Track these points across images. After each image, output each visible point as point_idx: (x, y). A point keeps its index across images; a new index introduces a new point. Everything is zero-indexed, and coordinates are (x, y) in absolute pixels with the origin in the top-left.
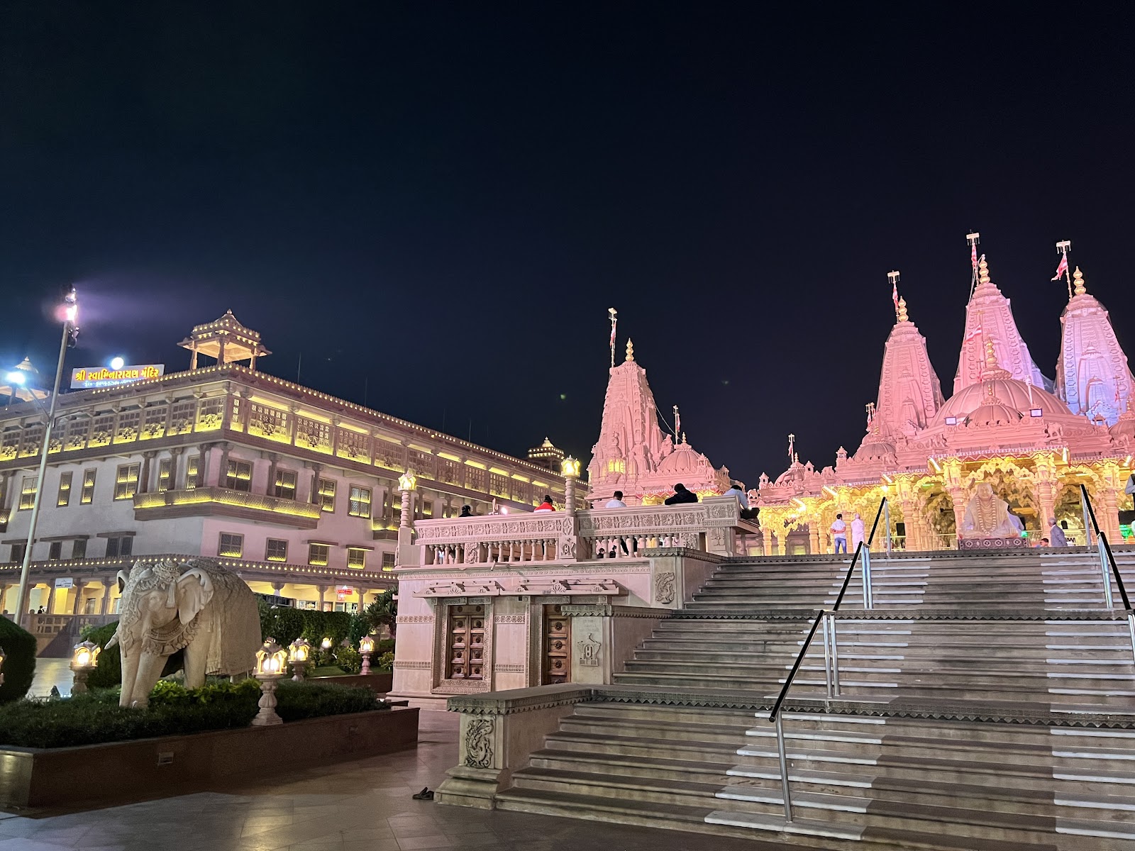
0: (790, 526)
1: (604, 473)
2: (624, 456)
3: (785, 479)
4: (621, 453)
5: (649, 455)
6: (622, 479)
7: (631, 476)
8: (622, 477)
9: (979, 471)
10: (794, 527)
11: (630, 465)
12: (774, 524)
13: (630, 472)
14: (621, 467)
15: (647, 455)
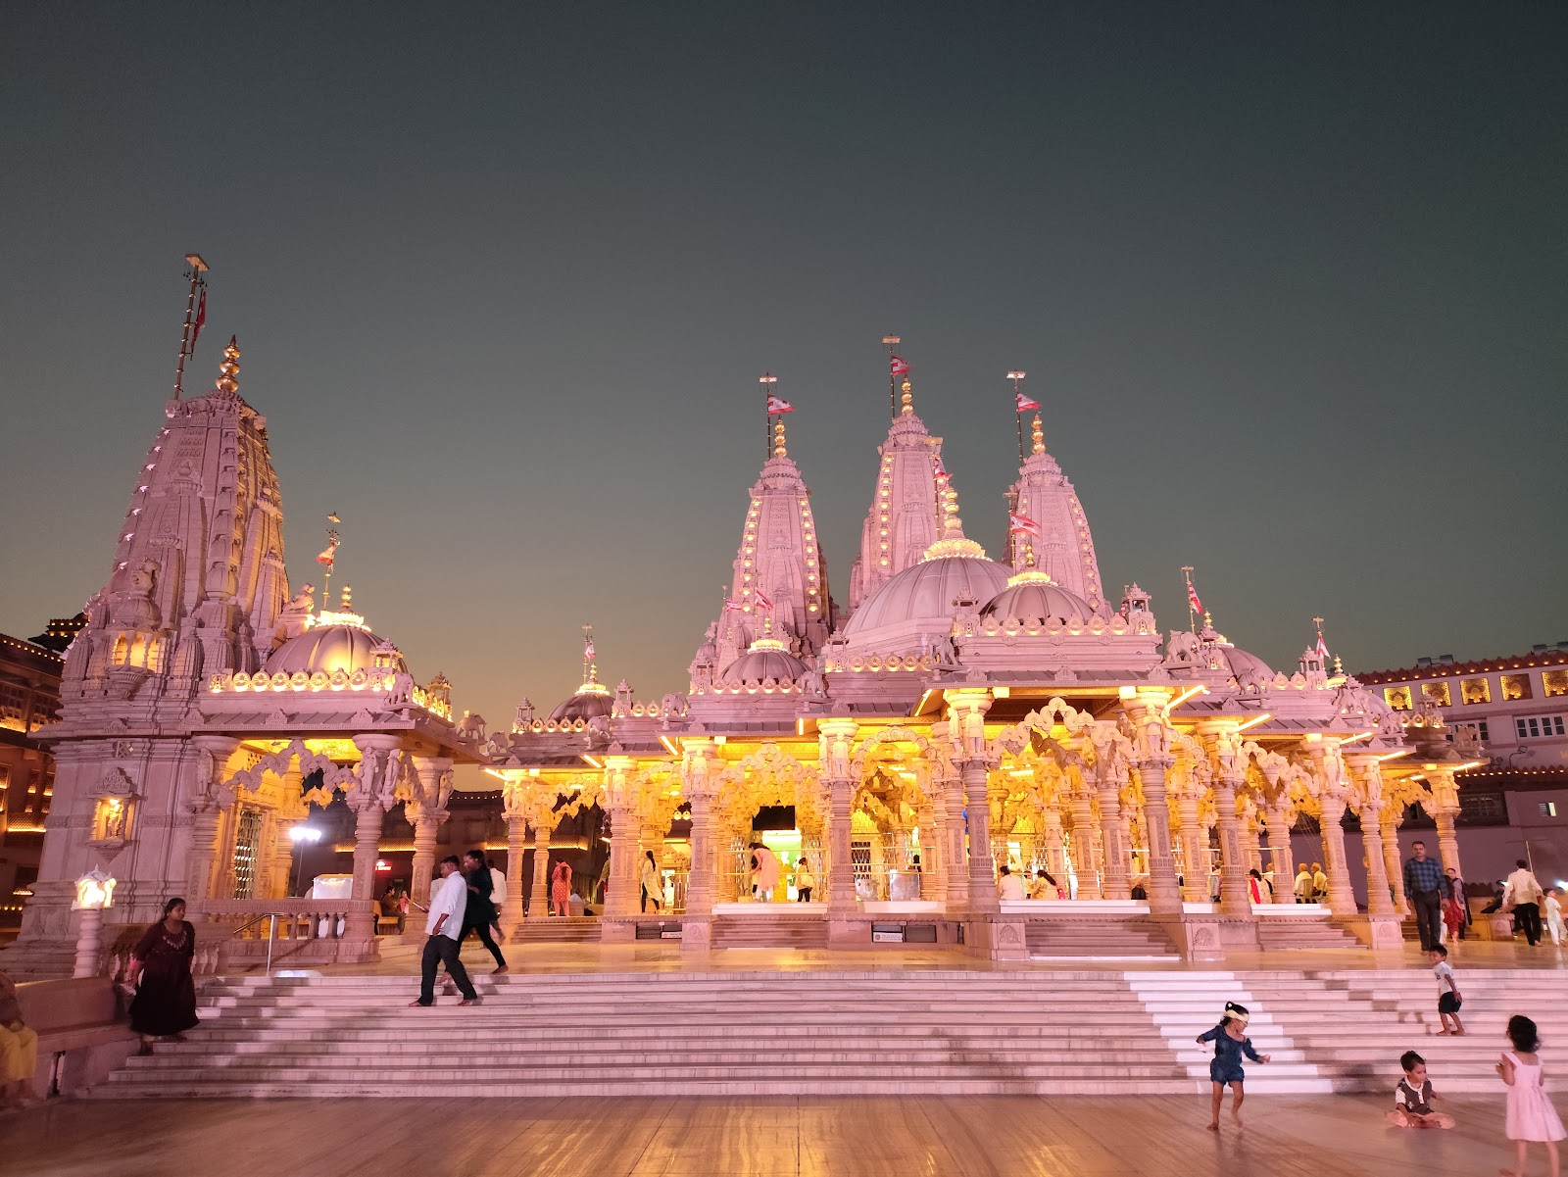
0: (565, 808)
1: (97, 668)
2: (166, 624)
3: (568, 713)
4: (159, 618)
5: (242, 629)
6: (149, 689)
7: (177, 681)
8: (150, 682)
9: (1044, 709)
10: (572, 810)
11: (182, 653)
12: (534, 808)
13: (177, 671)
14: (152, 654)
15: (235, 629)
